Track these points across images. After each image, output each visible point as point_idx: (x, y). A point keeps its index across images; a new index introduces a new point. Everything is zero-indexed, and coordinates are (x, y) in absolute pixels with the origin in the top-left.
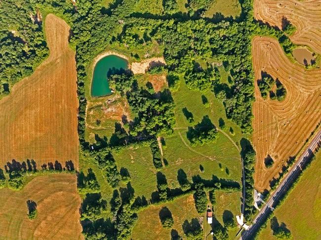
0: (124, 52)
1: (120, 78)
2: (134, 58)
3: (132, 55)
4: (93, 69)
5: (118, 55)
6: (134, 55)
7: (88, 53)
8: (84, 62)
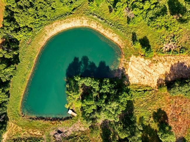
0: (116, 26)
1: (97, 88)
2: (138, 45)
3: (134, 39)
4: (38, 50)
5: (102, 31)
6: (139, 37)
7: (30, 10)
8: (17, 30)
